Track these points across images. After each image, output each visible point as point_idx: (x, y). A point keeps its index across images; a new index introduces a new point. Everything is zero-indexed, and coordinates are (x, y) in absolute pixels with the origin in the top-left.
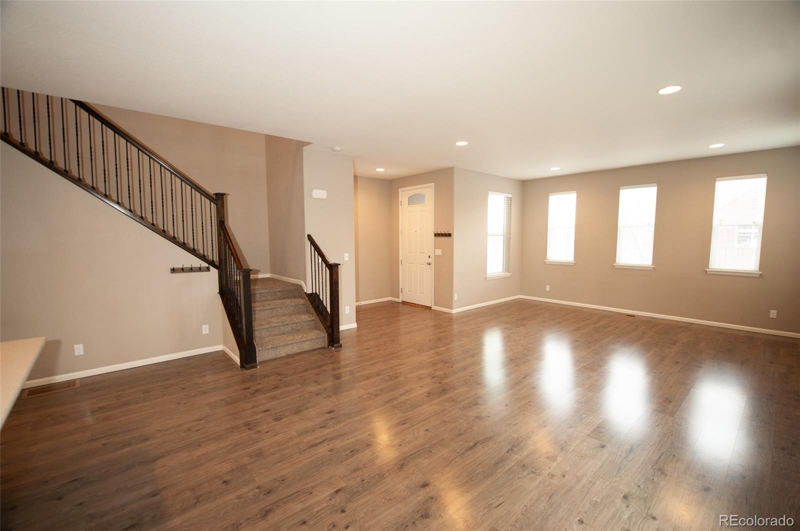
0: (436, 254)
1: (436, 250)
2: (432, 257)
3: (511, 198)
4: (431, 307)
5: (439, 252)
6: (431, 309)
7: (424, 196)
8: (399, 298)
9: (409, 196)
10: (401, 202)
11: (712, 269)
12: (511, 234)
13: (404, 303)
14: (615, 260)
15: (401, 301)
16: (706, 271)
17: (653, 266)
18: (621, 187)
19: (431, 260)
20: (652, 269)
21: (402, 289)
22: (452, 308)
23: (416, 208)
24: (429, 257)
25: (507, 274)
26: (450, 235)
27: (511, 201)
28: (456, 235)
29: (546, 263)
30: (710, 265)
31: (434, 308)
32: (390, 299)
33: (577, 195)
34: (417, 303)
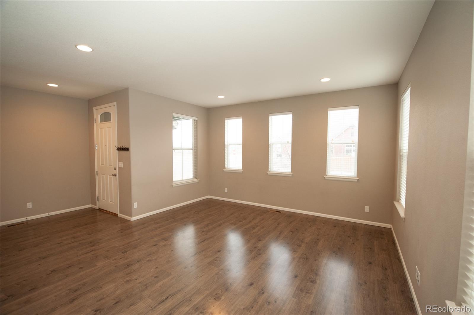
0: (119, 167)
1: (119, 162)
2: (117, 169)
3: (197, 120)
4: (117, 214)
5: (121, 165)
6: (117, 216)
7: (110, 113)
8: (96, 205)
9: (101, 114)
10: (95, 119)
11: (329, 175)
12: (198, 150)
13: (100, 210)
14: (268, 169)
15: (98, 208)
16: (325, 177)
17: (292, 174)
18: (270, 114)
19: (117, 172)
20: (291, 176)
21: (98, 197)
22: (131, 217)
23: (106, 124)
24: (115, 169)
25: (196, 180)
26: (127, 149)
27: (197, 123)
28: (132, 149)
29: (225, 171)
30: (327, 173)
31: (120, 215)
32: (90, 206)
33: (242, 119)
34: (109, 210)
